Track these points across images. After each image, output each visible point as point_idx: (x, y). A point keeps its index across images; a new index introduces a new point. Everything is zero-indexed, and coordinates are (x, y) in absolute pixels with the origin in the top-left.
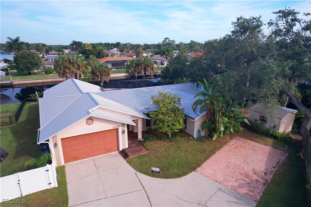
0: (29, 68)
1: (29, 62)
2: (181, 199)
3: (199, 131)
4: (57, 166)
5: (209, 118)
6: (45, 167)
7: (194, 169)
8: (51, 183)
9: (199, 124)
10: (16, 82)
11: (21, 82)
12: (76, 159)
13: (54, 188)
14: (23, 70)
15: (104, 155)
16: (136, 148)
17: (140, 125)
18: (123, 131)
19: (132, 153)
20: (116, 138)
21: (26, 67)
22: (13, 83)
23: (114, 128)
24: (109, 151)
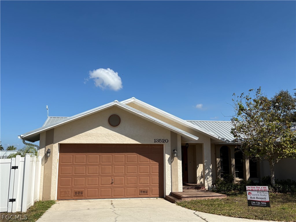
6: (13, 159)
8: (15, 200)
23: (156, 143)
24: (143, 193)
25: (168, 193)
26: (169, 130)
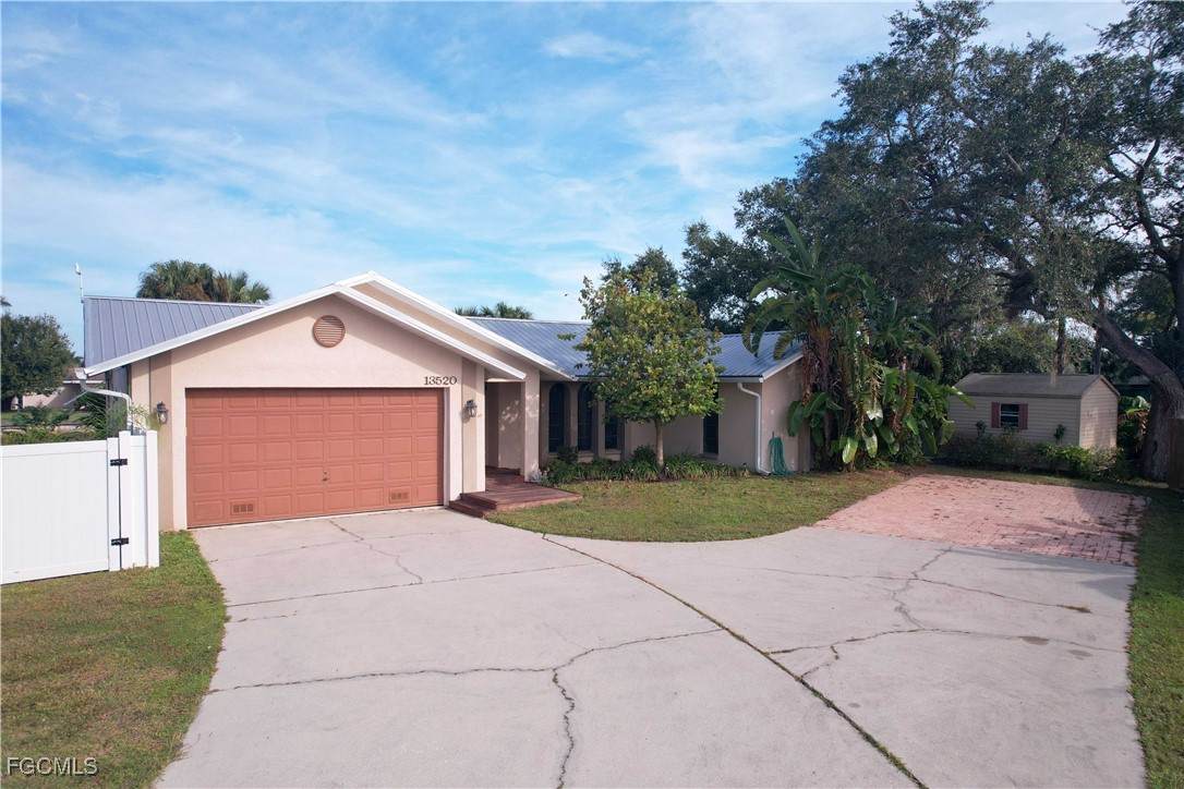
3: (776, 446)
5: (812, 381)
6: (112, 441)
8: (125, 541)
9: (772, 412)
12: (246, 511)
15: (378, 513)
16: (522, 492)
17: (531, 407)
18: (469, 407)
19: (507, 498)
20: (435, 439)
23: (429, 386)
24: (399, 499)
25: (454, 495)
26: (458, 355)
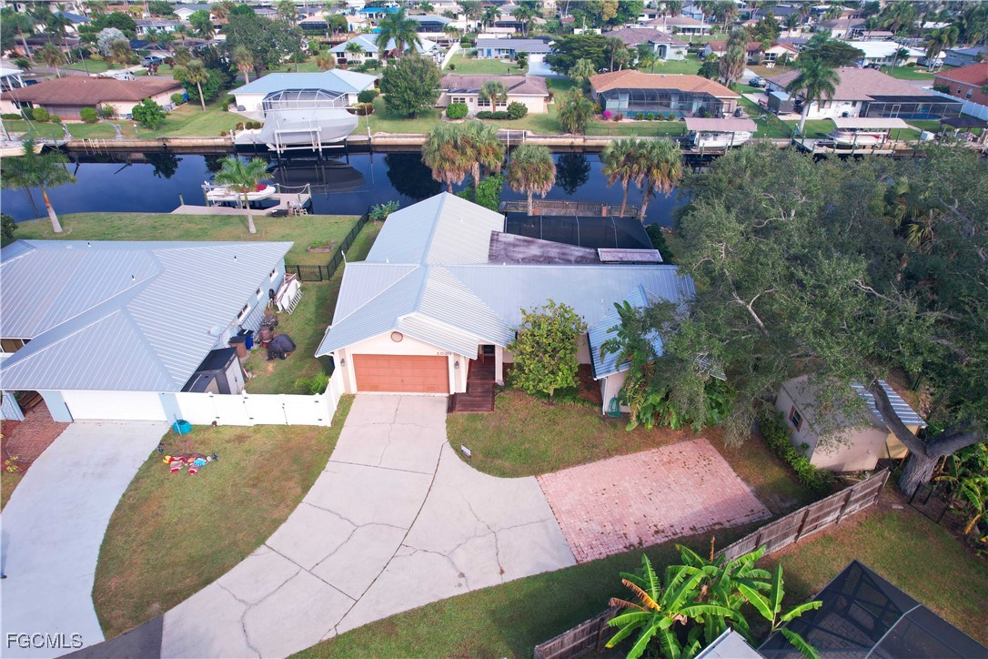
0: (410, 102)
1: (410, 89)
2: (471, 509)
3: (616, 401)
4: (344, 392)
7: (537, 472)
9: (615, 386)
10: (379, 139)
11: (388, 139)
12: (375, 388)
13: (325, 427)
14: (397, 107)
15: (422, 394)
16: (477, 399)
18: (456, 364)
19: (463, 405)
20: (445, 371)
21: (405, 101)
22: (372, 140)
23: (439, 355)
25: (452, 392)
